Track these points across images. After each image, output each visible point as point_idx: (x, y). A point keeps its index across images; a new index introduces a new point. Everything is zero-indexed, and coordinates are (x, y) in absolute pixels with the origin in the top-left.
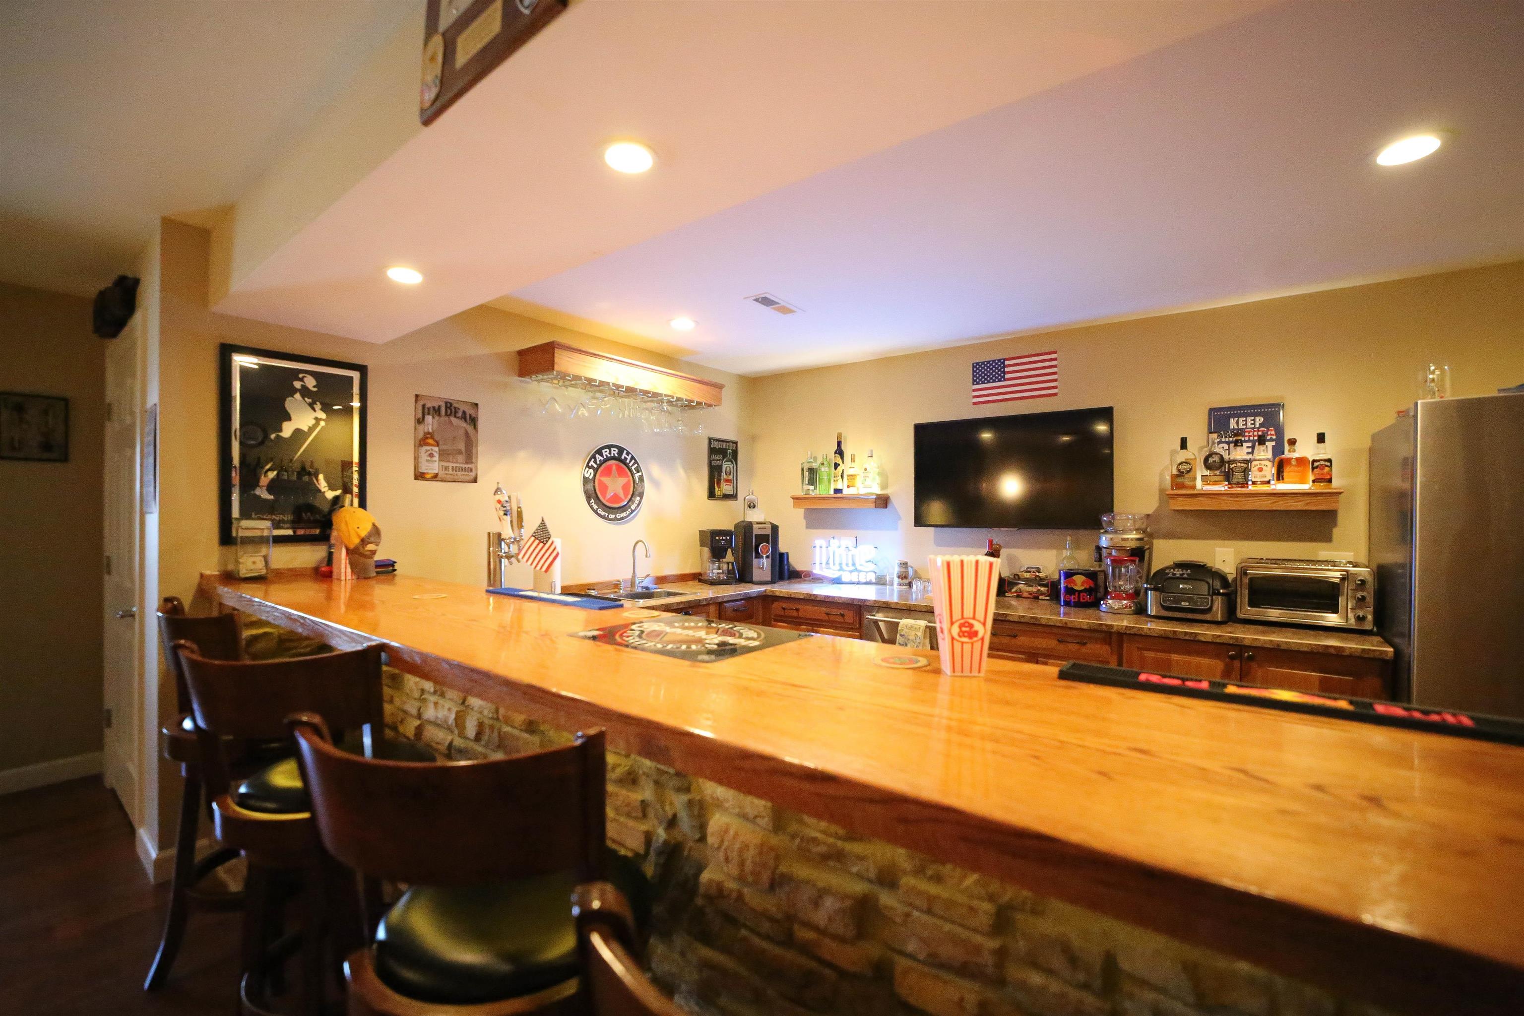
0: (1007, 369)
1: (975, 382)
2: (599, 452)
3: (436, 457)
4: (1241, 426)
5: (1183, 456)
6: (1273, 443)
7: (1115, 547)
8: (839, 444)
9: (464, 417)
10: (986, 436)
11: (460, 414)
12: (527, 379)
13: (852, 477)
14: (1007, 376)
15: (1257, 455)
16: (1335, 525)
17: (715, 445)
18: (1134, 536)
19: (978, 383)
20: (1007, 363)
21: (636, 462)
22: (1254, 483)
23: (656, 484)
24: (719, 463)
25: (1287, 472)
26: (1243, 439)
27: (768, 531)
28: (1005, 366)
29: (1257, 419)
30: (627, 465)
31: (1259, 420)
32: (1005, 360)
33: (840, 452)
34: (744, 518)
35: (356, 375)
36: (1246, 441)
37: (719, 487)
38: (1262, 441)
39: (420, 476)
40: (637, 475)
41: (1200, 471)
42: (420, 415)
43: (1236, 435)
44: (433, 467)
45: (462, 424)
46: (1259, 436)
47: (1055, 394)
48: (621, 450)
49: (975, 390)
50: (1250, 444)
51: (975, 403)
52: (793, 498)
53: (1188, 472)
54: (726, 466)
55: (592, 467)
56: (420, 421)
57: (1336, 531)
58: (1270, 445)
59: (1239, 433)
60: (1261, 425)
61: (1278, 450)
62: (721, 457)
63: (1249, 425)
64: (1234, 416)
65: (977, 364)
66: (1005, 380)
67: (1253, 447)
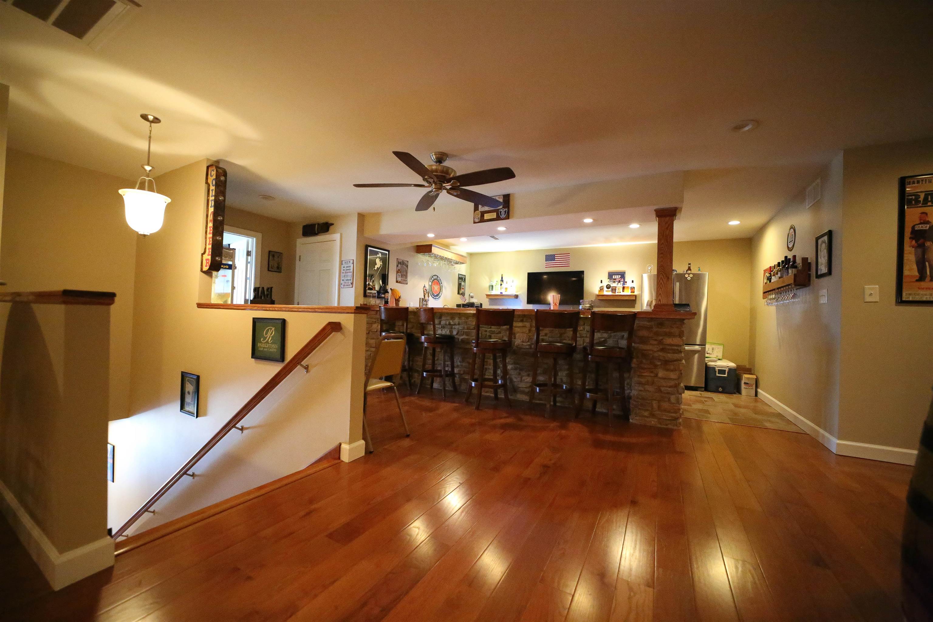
0: (556, 258)
1: (546, 261)
2: (433, 277)
3: (400, 277)
4: (616, 278)
5: (601, 285)
6: (623, 282)
7: (583, 309)
8: (502, 278)
9: (405, 265)
10: (545, 277)
11: (405, 264)
12: (419, 254)
13: (506, 288)
14: (556, 260)
15: (618, 286)
16: (636, 304)
17: (460, 276)
18: (588, 305)
19: (547, 261)
20: (556, 256)
21: (441, 281)
22: (618, 292)
23: (445, 288)
24: (461, 282)
25: (625, 290)
26: (615, 281)
27: (479, 305)
28: (555, 257)
29: (619, 276)
30: (439, 281)
31: (620, 276)
32: (555, 255)
33: (502, 281)
34: (469, 301)
35: (387, 252)
36: (616, 282)
37: (461, 291)
38: (619, 282)
39: (397, 282)
40: (441, 285)
41: (605, 289)
42: (397, 264)
43: (614, 280)
44: (399, 279)
45: (405, 267)
46: (619, 280)
47: (569, 266)
48: (437, 276)
49: (546, 263)
50: (617, 283)
51: (546, 267)
52: (486, 295)
53: (602, 289)
54: (463, 283)
55: (431, 282)
56: (397, 266)
57: (636, 305)
58: (622, 283)
59: (615, 279)
60: (620, 278)
61: (624, 284)
62: (461, 281)
63: (617, 278)
64: (614, 275)
65: (547, 255)
66: (555, 261)
67: (618, 283)
